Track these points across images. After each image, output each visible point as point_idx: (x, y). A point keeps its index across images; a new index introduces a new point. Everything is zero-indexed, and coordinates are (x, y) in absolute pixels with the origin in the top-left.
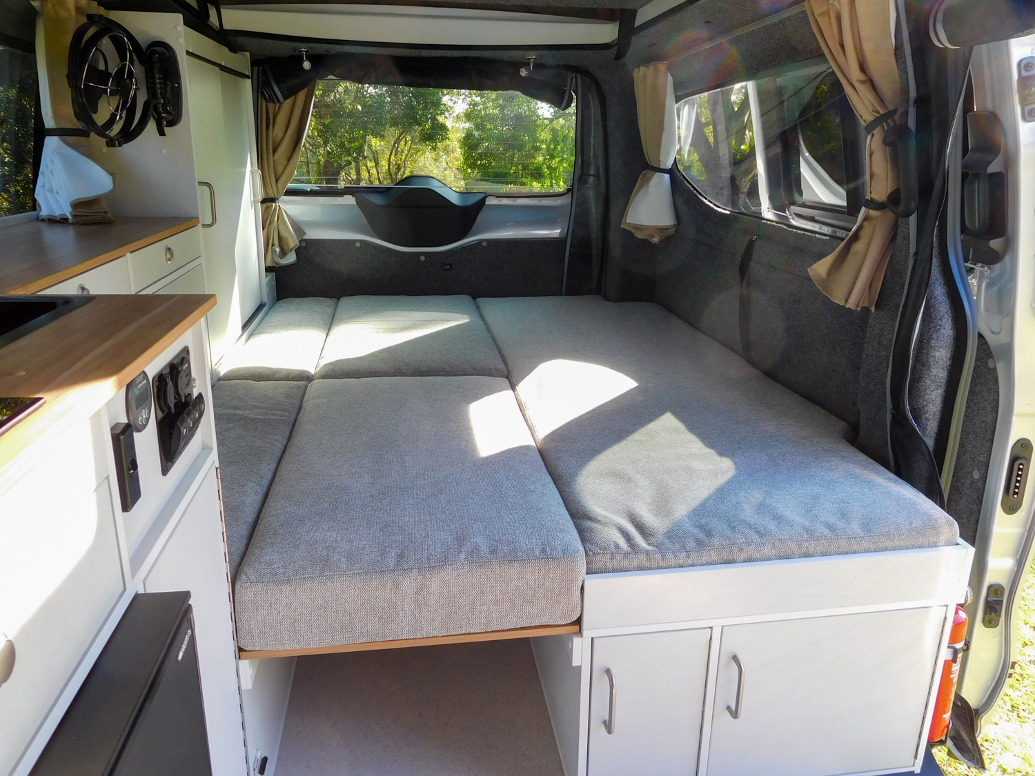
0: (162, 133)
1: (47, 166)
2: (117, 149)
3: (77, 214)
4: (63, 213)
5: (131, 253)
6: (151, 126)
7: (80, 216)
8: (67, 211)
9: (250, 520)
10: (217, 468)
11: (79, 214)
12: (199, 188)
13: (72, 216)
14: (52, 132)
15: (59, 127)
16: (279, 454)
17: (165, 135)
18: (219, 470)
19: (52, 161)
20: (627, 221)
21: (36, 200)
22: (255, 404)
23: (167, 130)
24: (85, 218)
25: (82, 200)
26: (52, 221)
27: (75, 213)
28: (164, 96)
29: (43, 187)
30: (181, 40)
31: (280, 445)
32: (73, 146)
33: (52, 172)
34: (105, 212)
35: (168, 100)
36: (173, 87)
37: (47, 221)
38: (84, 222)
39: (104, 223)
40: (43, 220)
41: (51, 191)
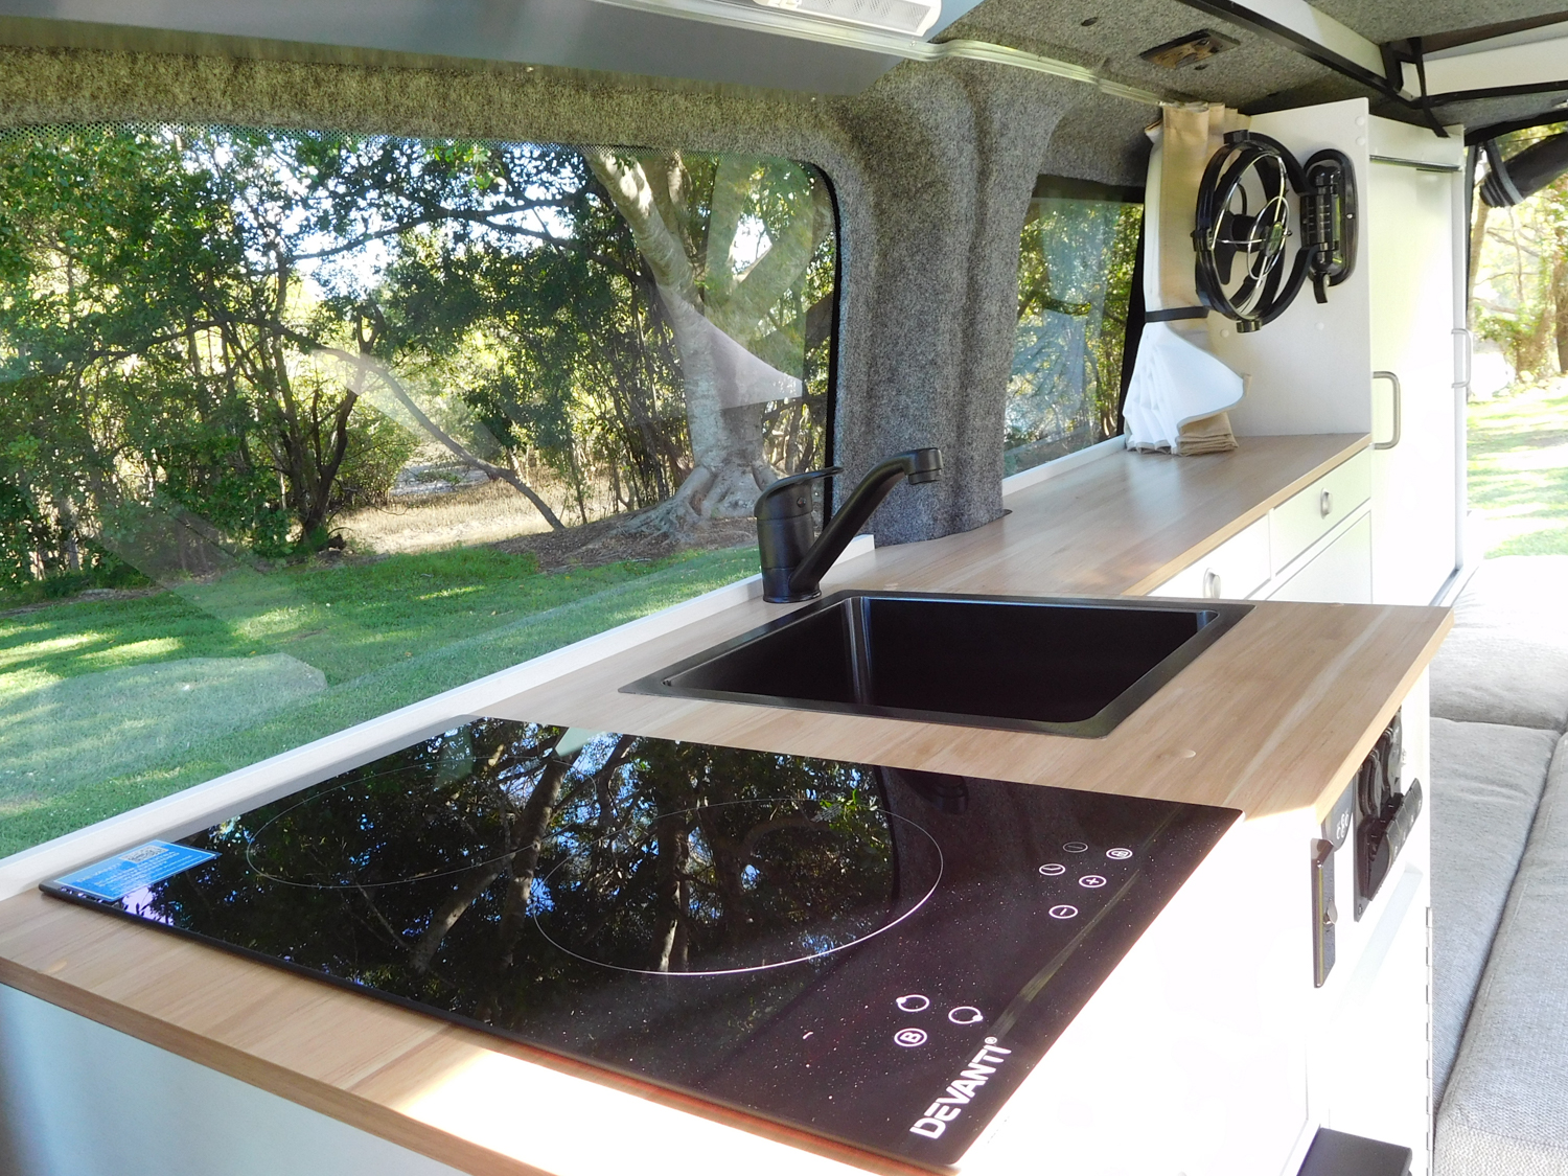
0: (1321, 298)
1: (1144, 368)
2: (1252, 336)
3: (1184, 440)
4: (1163, 439)
5: (1275, 508)
6: (1307, 287)
7: (1187, 443)
8: (1171, 437)
9: (1462, 1000)
10: (1427, 909)
11: (1189, 440)
12: (1375, 382)
13: (1178, 444)
14: (1155, 317)
15: (1166, 308)
16: (1510, 874)
17: (1326, 301)
18: (1430, 913)
19: (1152, 360)
21: (1123, 418)
22: (1457, 767)
23: (1330, 292)
24: (1194, 446)
25: (1195, 420)
26: (1147, 451)
27: (1181, 440)
28: (1328, 238)
29: (1137, 399)
30: (1364, 141)
31: (1509, 858)
32: (1184, 335)
33: (1151, 375)
34: (1225, 435)
35: (1336, 242)
36: (1344, 220)
37: (1139, 451)
38: (1192, 452)
39: (1222, 451)
40: (1133, 450)
41: (1148, 405)
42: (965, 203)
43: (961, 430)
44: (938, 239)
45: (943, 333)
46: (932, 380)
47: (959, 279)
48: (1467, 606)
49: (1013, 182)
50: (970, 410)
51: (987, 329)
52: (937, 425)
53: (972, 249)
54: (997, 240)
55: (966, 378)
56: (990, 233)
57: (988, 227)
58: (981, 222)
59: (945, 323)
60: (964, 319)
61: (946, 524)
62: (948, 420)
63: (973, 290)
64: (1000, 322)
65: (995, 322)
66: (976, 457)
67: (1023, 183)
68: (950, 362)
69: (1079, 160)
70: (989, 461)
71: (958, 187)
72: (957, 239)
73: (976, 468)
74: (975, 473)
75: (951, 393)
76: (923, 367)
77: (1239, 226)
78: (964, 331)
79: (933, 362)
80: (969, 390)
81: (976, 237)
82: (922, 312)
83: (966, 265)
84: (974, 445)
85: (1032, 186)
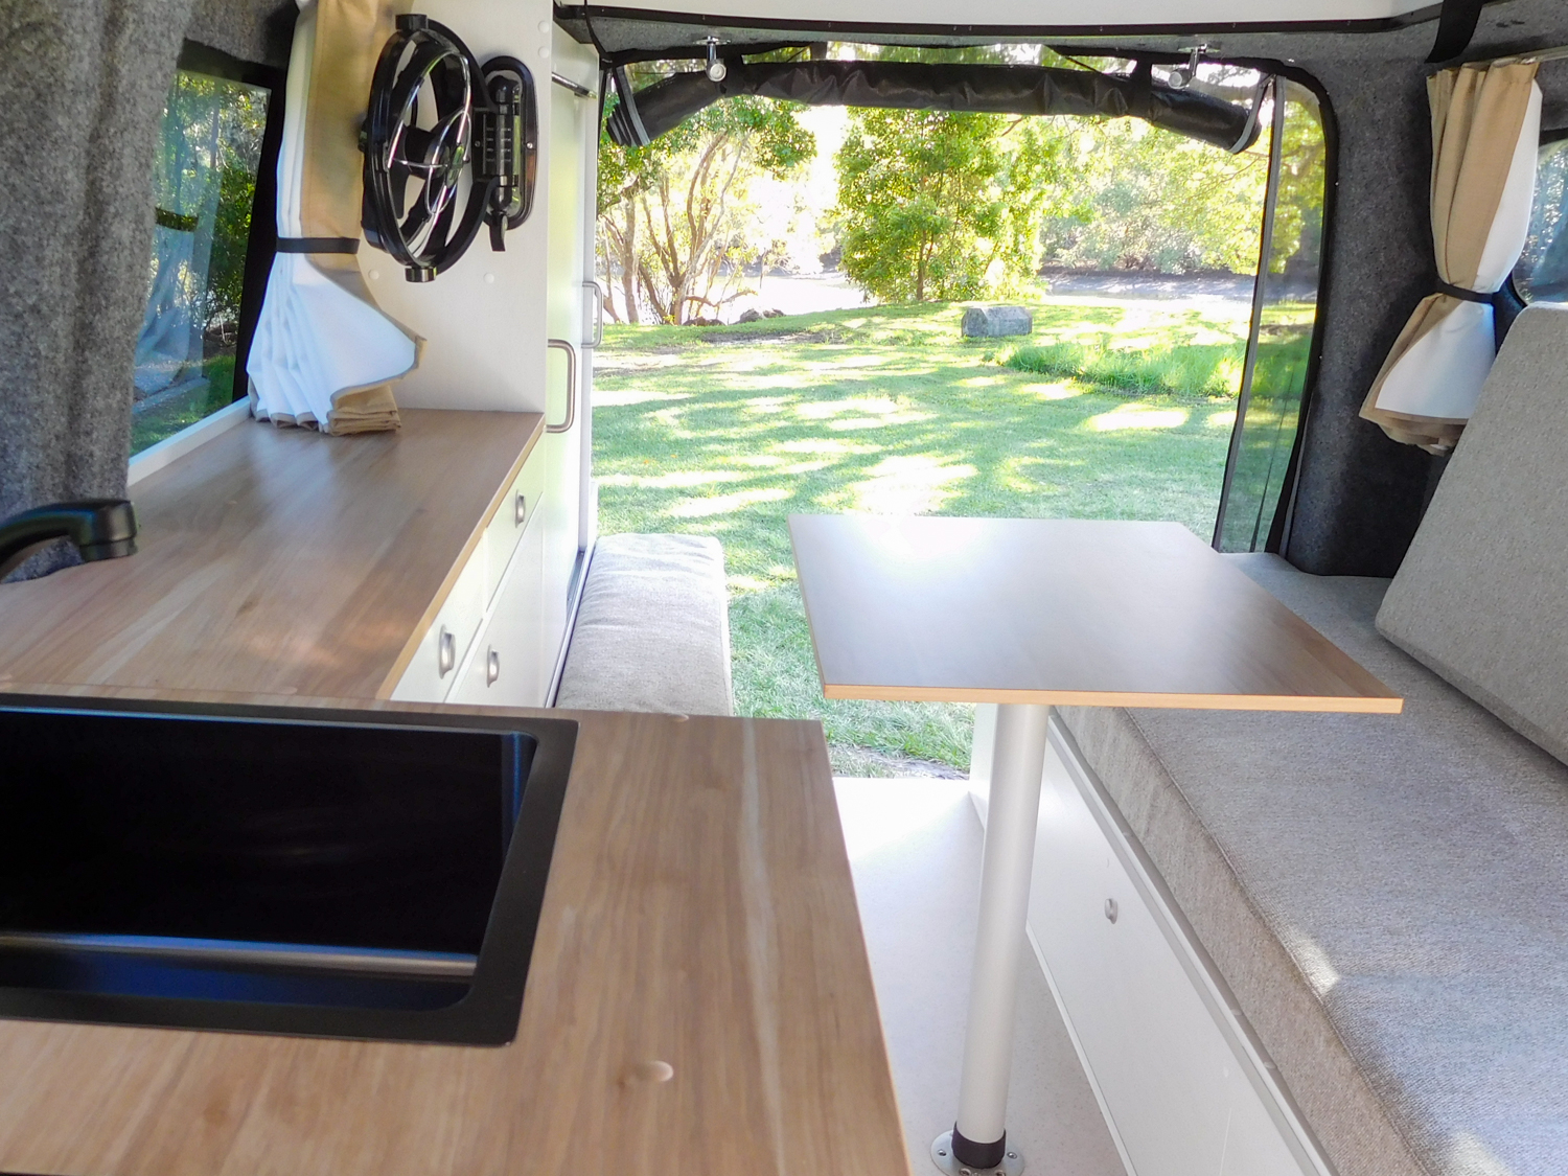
0: (498, 244)
2: (422, 287)
3: (339, 416)
4: (309, 411)
5: (487, 527)
6: (484, 231)
7: (342, 420)
8: (321, 410)
11: (344, 416)
12: (549, 352)
13: (329, 419)
14: (292, 246)
15: (308, 236)
17: (504, 250)
20: (1377, 406)
21: (247, 376)
23: (508, 236)
24: (350, 424)
25: (352, 391)
26: (288, 426)
27: (336, 416)
28: (508, 171)
30: (547, 54)
32: (328, 273)
33: (286, 323)
34: (391, 413)
35: (516, 177)
36: (524, 149)
37: (275, 425)
38: (347, 431)
39: (383, 433)
40: (266, 420)
41: (284, 363)
42: (86, 65)
43: (74, 412)
44: (45, 116)
45: (51, 265)
46: (32, 337)
47: (75, 183)
48: (601, 596)
49: (155, 42)
50: (89, 383)
51: (116, 262)
52: (40, 405)
53: (95, 137)
54: (131, 129)
55: (84, 336)
56: (122, 115)
57: (118, 107)
58: (109, 100)
59: (55, 251)
60: (81, 245)
61: (52, 552)
62: (57, 397)
63: (96, 203)
64: (132, 253)
65: (127, 252)
66: (98, 453)
67: (167, 45)
68: (60, 310)
69: (208, 19)
70: (113, 455)
71: (78, 38)
72: (73, 121)
73: (96, 469)
74: (94, 475)
75: (61, 357)
76: (18, 316)
77: (417, 143)
78: (81, 263)
79: (35, 310)
80: (87, 353)
81: (101, 121)
82: (16, 230)
83: (84, 162)
84: (94, 435)
85: (177, 53)
